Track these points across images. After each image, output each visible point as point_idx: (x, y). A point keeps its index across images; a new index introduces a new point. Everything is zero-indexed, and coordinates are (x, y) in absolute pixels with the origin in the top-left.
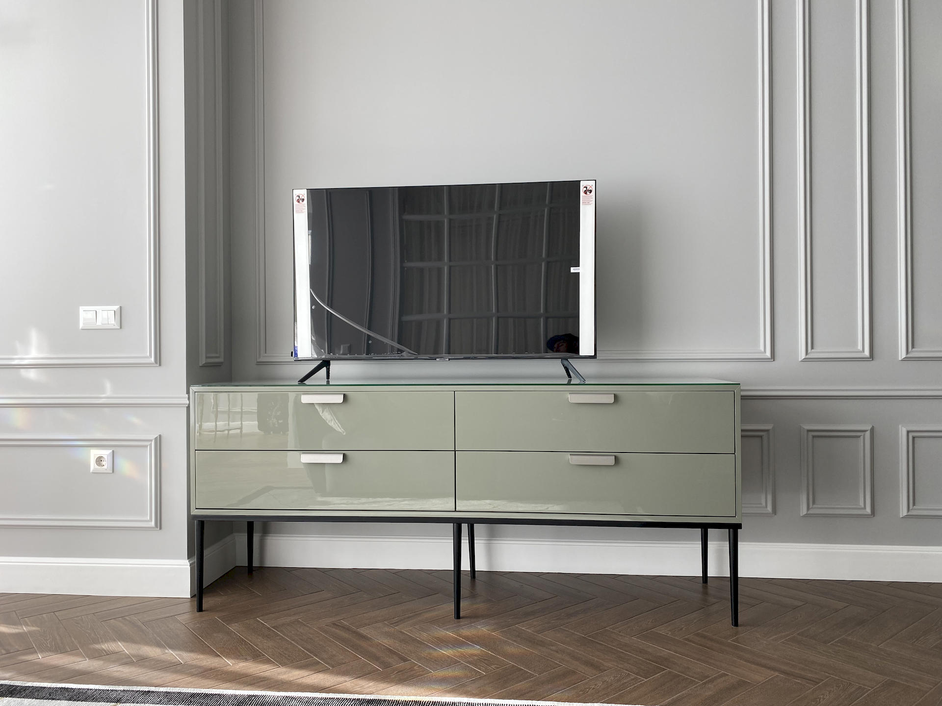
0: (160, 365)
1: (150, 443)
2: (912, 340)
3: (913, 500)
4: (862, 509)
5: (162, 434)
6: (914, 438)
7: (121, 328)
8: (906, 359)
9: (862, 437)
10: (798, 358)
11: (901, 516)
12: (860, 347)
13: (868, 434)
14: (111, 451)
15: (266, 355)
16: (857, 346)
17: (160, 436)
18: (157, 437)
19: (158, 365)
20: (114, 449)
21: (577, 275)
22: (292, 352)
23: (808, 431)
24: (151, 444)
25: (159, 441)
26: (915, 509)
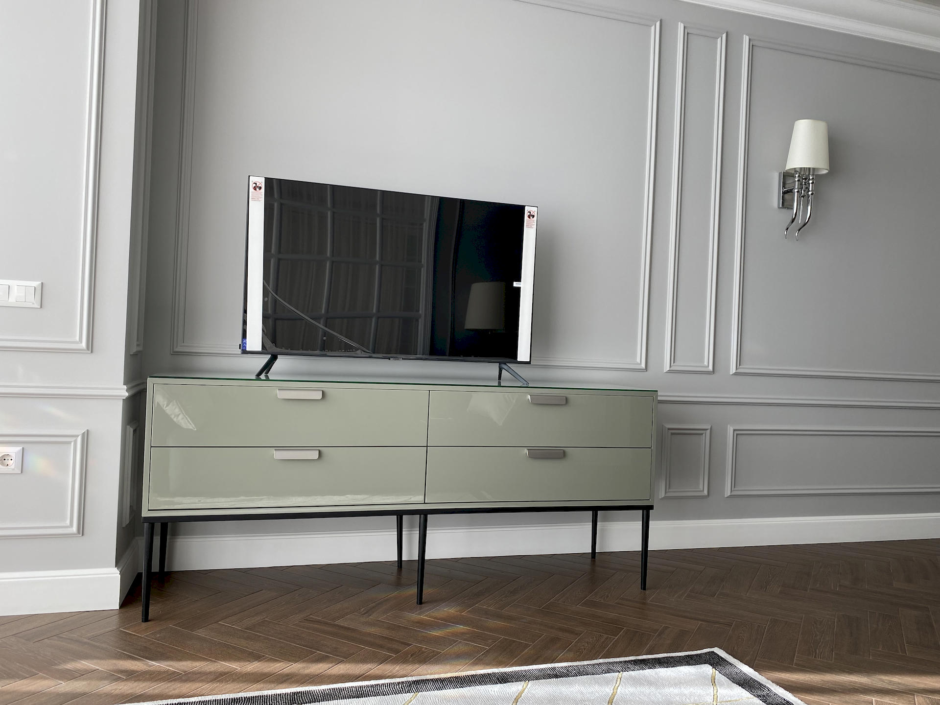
0: (92, 352)
1: (74, 439)
2: (740, 361)
3: (734, 484)
4: (701, 491)
5: (89, 429)
6: (738, 433)
7: (41, 307)
8: (736, 374)
9: (704, 435)
10: (663, 370)
11: (726, 496)
12: (706, 363)
13: (708, 432)
14: (21, 448)
15: (183, 344)
16: (704, 362)
17: (88, 430)
18: (85, 432)
19: (90, 352)
20: (25, 446)
21: (519, 289)
22: (240, 345)
23: (669, 429)
24: (75, 442)
25: (86, 437)
26: (736, 490)
